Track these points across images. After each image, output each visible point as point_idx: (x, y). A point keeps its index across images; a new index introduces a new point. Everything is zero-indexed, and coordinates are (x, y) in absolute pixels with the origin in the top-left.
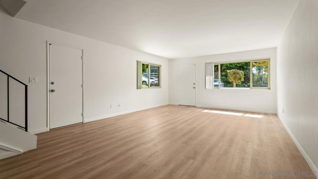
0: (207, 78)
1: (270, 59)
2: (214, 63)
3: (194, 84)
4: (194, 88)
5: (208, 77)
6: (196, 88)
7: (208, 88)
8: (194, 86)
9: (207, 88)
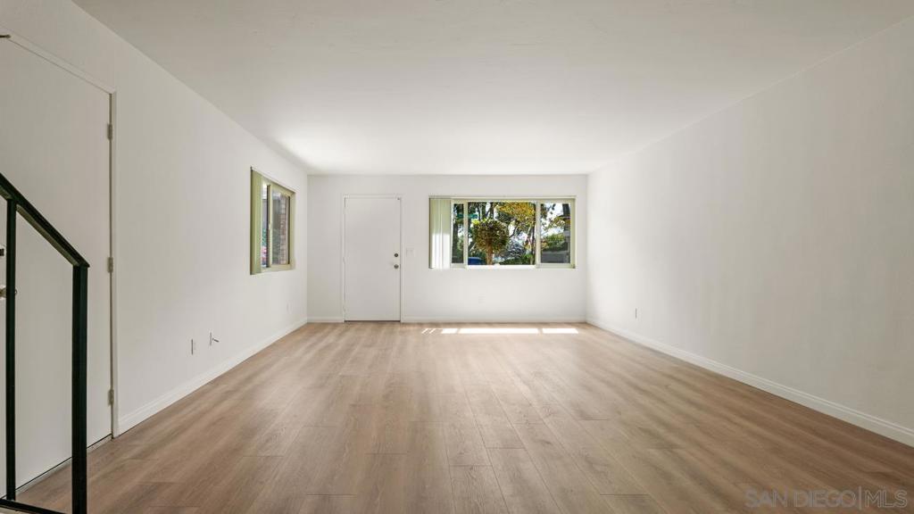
0: (436, 238)
1: (574, 200)
2: (455, 199)
3: (396, 255)
4: (396, 267)
5: (438, 236)
6: (403, 265)
7: (437, 267)
8: (397, 261)
9: (433, 265)
